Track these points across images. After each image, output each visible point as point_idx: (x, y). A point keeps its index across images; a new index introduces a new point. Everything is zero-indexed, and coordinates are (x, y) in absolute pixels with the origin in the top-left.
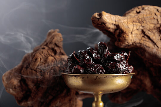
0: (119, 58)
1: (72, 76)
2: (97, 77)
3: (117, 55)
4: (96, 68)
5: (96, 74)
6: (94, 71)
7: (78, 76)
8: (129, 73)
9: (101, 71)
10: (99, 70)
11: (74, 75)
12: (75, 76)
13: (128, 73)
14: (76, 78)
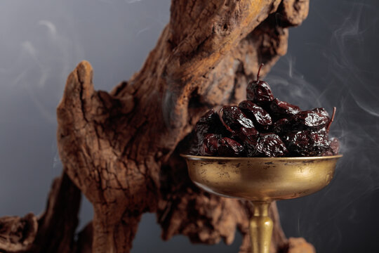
0: (315, 123)
1: (212, 161)
2: (269, 163)
3: (312, 116)
4: (266, 144)
5: (267, 156)
6: (262, 151)
7: (227, 161)
8: (334, 154)
9: (277, 150)
10: (273, 148)
11: (216, 160)
12: (220, 162)
13: (330, 155)
14: (220, 166)
